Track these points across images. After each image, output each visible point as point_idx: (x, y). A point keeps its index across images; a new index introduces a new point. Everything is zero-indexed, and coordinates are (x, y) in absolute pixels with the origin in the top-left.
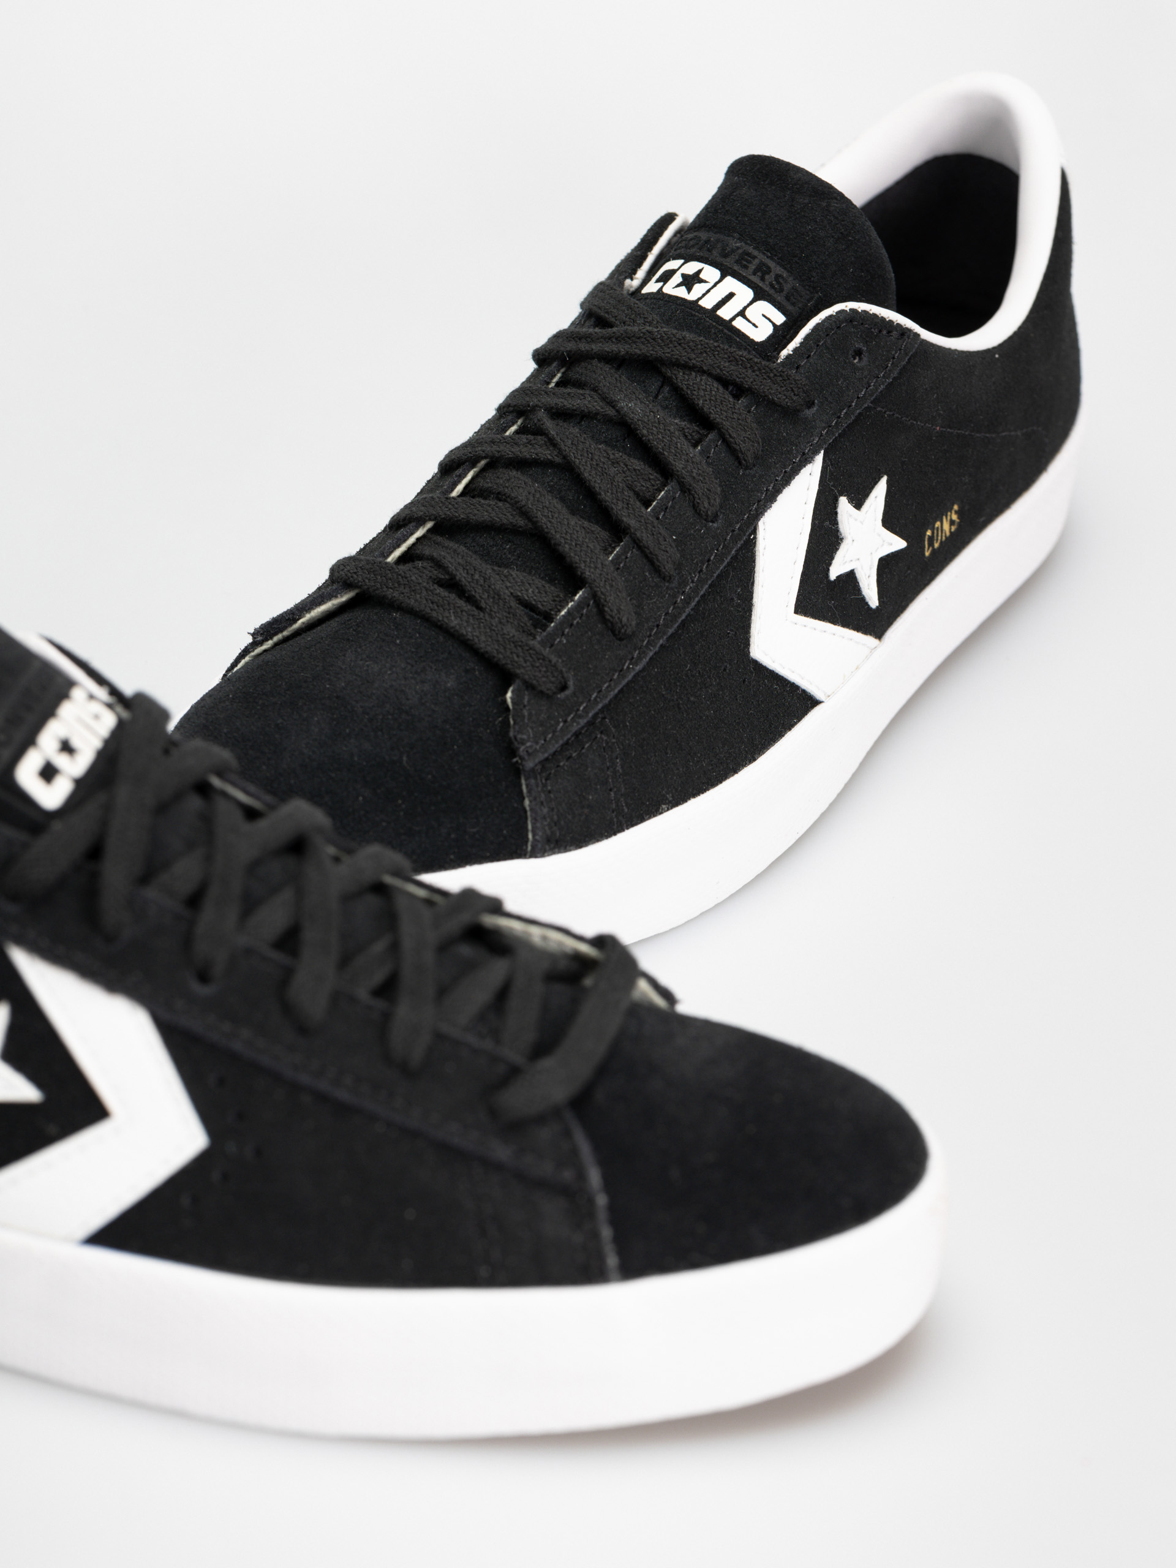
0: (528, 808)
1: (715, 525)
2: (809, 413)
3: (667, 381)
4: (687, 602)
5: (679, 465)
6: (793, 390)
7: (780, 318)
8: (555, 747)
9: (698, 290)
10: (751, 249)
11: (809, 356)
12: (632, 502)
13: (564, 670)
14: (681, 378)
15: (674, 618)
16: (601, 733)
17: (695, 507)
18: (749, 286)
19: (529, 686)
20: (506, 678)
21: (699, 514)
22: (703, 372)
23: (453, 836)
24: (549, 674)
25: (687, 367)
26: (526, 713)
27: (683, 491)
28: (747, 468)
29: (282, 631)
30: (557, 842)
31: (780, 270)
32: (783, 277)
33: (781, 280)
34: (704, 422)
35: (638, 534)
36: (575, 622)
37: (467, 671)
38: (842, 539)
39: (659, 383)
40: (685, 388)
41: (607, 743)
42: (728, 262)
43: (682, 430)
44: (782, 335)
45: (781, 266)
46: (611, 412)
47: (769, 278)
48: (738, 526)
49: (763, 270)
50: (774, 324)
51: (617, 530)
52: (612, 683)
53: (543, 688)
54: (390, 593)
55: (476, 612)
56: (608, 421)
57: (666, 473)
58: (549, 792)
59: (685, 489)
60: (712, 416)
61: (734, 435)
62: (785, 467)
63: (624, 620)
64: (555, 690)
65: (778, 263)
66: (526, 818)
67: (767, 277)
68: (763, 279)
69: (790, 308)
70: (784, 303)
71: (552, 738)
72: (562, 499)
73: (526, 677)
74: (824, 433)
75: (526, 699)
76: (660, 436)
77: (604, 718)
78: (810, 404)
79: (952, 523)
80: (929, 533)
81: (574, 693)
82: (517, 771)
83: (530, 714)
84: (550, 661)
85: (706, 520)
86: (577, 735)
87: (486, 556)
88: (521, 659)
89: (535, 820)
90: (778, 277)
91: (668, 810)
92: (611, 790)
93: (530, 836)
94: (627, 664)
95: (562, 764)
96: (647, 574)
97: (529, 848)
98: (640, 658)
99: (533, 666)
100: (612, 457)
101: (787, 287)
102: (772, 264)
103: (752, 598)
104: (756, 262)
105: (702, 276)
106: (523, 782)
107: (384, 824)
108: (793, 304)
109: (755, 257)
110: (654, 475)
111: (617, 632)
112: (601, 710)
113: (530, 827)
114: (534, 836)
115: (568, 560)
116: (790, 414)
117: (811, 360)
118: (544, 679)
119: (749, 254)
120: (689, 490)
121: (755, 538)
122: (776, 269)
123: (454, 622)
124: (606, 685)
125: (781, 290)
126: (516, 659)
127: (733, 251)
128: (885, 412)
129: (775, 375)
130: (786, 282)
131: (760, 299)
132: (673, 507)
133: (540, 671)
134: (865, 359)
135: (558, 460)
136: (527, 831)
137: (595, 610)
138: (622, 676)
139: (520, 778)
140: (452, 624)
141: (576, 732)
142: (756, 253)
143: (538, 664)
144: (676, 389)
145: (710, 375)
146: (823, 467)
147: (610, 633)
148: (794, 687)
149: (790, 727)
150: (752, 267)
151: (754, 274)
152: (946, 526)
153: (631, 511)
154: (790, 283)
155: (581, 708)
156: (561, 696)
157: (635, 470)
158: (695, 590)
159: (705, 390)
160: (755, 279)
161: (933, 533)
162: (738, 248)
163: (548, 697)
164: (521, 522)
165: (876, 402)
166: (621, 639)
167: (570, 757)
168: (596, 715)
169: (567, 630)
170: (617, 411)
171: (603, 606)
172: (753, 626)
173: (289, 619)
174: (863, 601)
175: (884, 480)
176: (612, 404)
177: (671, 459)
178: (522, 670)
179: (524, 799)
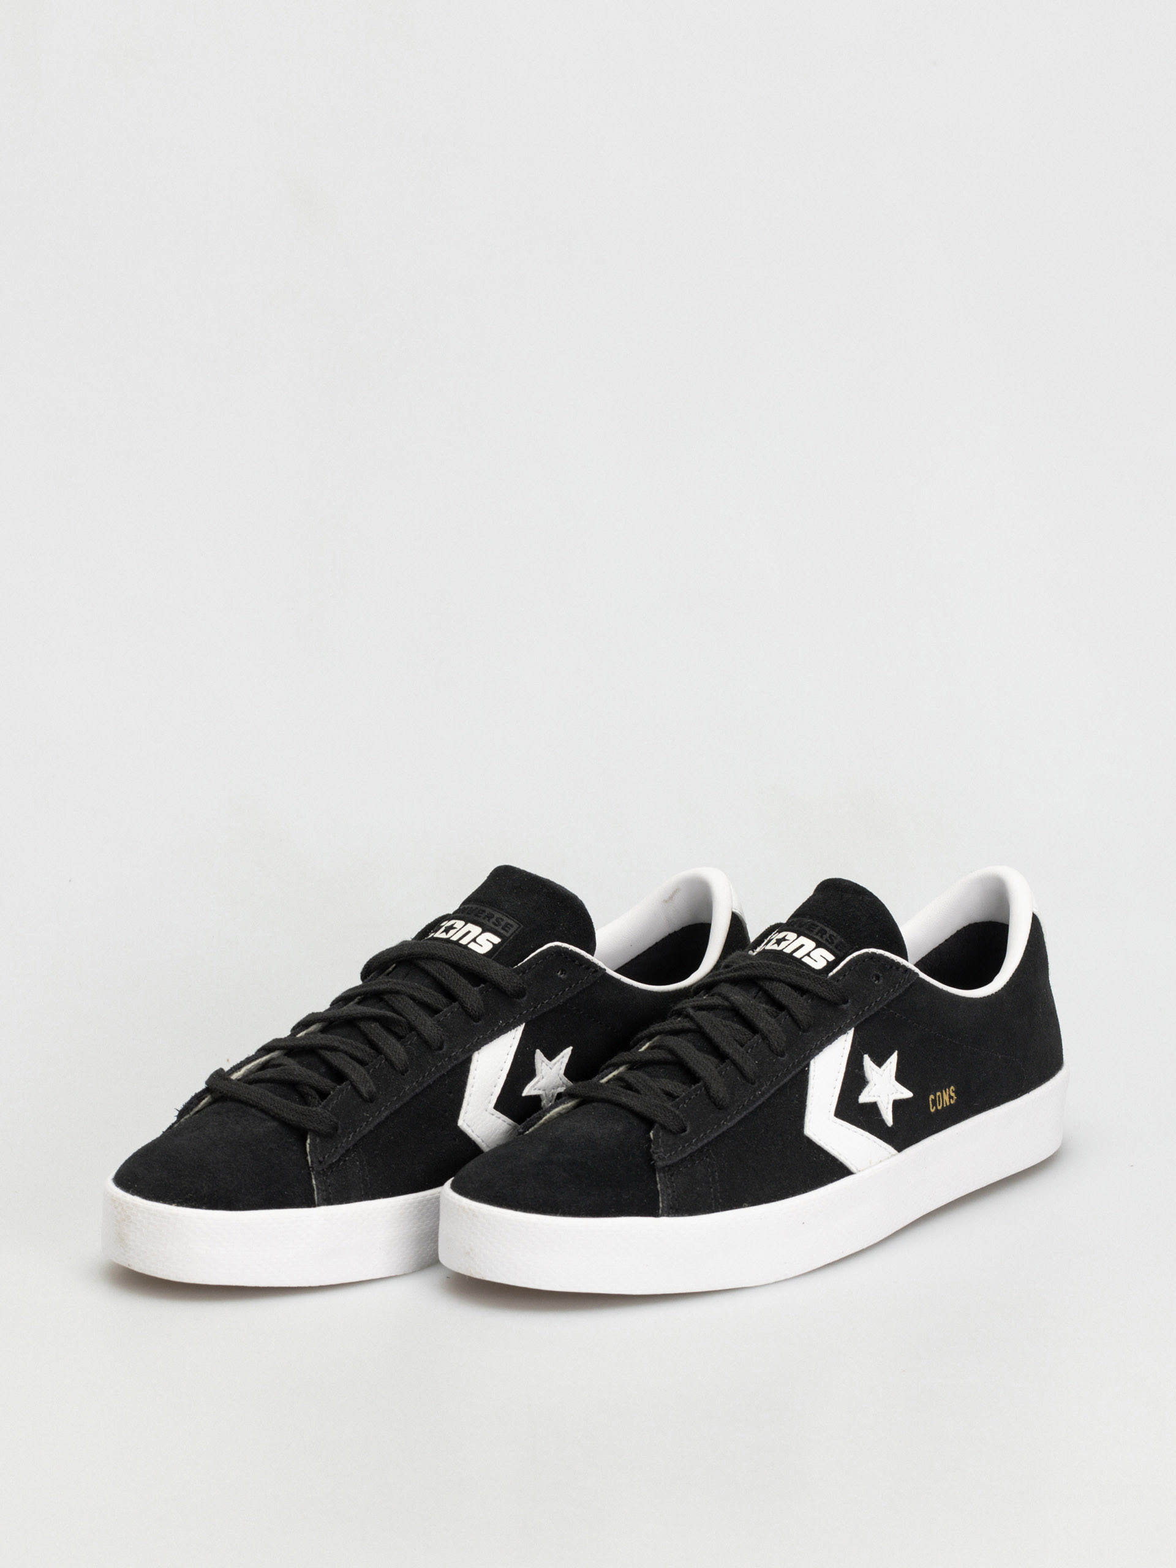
0: (659, 1189)
1: (782, 1059)
2: (845, 1006)
3: (761, 989)
4: (762, 1095)
5: (761, 1025)
6: (833, 991)
7: (831, 958)
8: (676, 1159)
9: (783, 944)
10: (816, 922)
11: (845, 975)
12: (732, 1042)
13: (684, 1119)
14: (767, 985)
15: (754, 1102)
16: (707, 1157)
17: (770, 1046)
18: (813, 941)
19: (663, 1127)
20: (649, 1123)
21: (773, 1051)
22: (780, 981)
23: (614, 1199)
24: (674, 1120)
25: (771, 979)
26: (660, 1140)
27: (763, 1039)
28: (804, 1031)
29: (533, 1126)
30: (677, 1210)
31: (832, 932)
32: (833, 936)
33: (833, 938)
34: (780, 1007)
35: (734, 1057)
36: (692, 1097)
37: (630, 1123)
38: (868, 1082)
39: (757, 991)
40: (769, 990)
41: (710, 1163)
42: (802, 929)
43: (767, 1010)
44: (830, 966)
45: (833, 930)
46: (726, 1003)
47: (826, 936)
48: (797, 1060)
49: (822, 932)
50: (827, 960)
51: (722, 1056)
52: (713, 1130)
53: (671, 1128)
54: (592, 1094)
55: (636, 1094)
56: (725, 1008)
57: (754, 1029)
58: (673, 1182)
59: (765, 1038)
60: (783, 1002)
61: (796, 1011)
62: (828, 1033)
63: (721, 1096)
64: (678, 1130)
65: (831, 929)
66: (659, 1196)
67: (824, 936)
68: (822, 937)
69: (838, 952)
70: (835, 950)
71: (674, 1154)
72: (695, 1046)
73: (661, 1121)
74: (854, 1017)
75: (661, 1134)
76: (752, 1012)
77: (708, 1150)
78: (846, 1002)
79: (951, 1097)
80: (932, 1097)
81: (690, 1133)
82: (653, 1169)
83: (663, 1142)
84: (675, 1113)
85: (777, 1055)
86: (691, 1155)
87: (651, 1076)
88: (659, 1113)
89: (663, 1195)
90: (830, 936)
91: (748, 1206)
92: (711, 1188)
93: (661, 1205)
94: (723, 1122)
95: (681, 1169)
96: (738, 1078)
97: (660, 1211)
98: (731, 1119)
99: (665, 1116)
100: (724, 1023)
101: (836, 942)
102: (827, 929)
103: (806, 1102)
104: (819, 928)
105: (786, 938)
106: (657, 1175)
107: (574, 1189)
108: (840, 950)
109: (817, 926)
110: (748, 1032)
111: (717, 1104)
112: (706, 1145)
113: (660, 1200)
114: (662, 1204)
115: (692, 1069)
116: (833, 1005)
117: (846, 977)
118: (671, 1123)
119: (814, 925)
120: (766, 1037)
121: (808, 1070)
122: (830, 931)
123: (624, 1100)
124: (709, 1131)
125: (832, 943)
126: (656, 1113)
127: (805, 924)
128: (896, 1014)
129: (823, 983)
130: (836, 938)
131: (819, 947)
132: (757, 1047)
133: (669, 1119)
134: (881, 981)
135: (694, 1027)
136: (659, 1202)
137: (705, 1093)
138: (719, 1127)
139: (655, 1174)
140: (623, 1101)
141: (691, 1154)
142: (818, 924)
143: (668, 1115)
144: (766, 992)
145: (784, 982)
146: (853, 1037)
147: (713, 1104)
148: (834, 1160)
149: (832, 1181)
150: (816, 931)
151: (817, 934)
152: (946, 1098)
153: (731, 1046)
154: (838, 939)
155: (694, 1141)
156: (683, 1134)
157: (737, 1029)
158: (768, 1090)
159: (780, 990)
160: (817, 937)
161: (935, 1097)
162: (808, 922)
163: (673, 1133)
164: (670, 1057)
165: (888, 1005)
166: (719, 1109)
167: (687, 1167)
168: (703, 1147)
169: (687, 1101)
170: (730, 1003)
171: (709, 1089)
172: (806, 1117)
173: (537, 1118)
174: (882, 1121)
175: (896, 1054)
176: (726, 999)
177: (757, 1022)
178: (659, 1118)
179: (657, 1184)
